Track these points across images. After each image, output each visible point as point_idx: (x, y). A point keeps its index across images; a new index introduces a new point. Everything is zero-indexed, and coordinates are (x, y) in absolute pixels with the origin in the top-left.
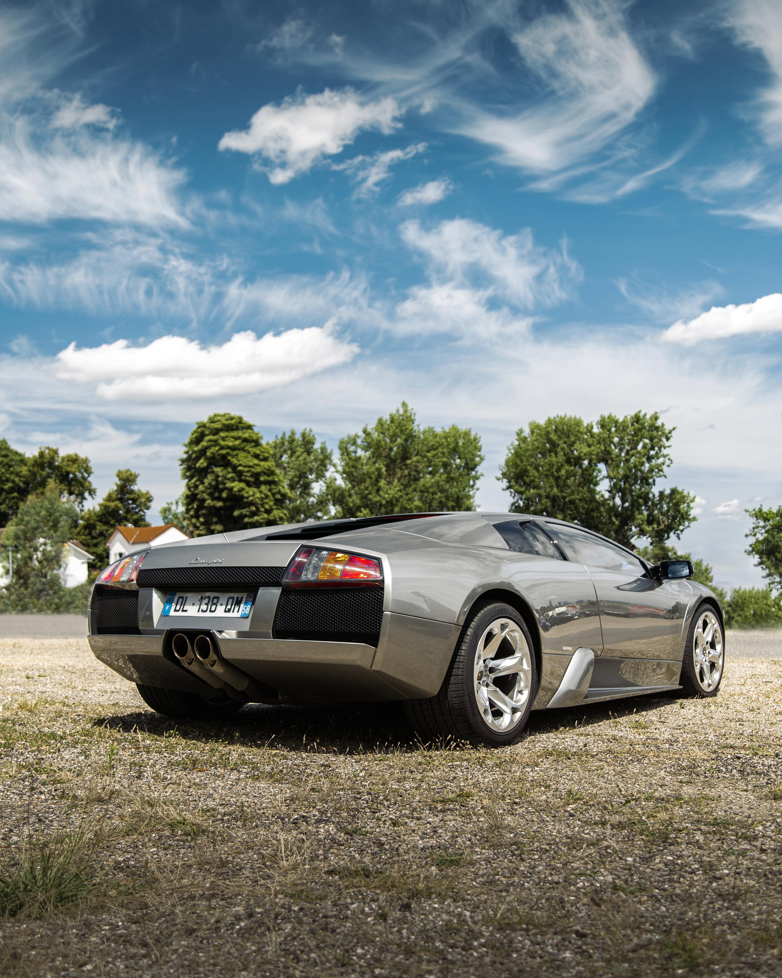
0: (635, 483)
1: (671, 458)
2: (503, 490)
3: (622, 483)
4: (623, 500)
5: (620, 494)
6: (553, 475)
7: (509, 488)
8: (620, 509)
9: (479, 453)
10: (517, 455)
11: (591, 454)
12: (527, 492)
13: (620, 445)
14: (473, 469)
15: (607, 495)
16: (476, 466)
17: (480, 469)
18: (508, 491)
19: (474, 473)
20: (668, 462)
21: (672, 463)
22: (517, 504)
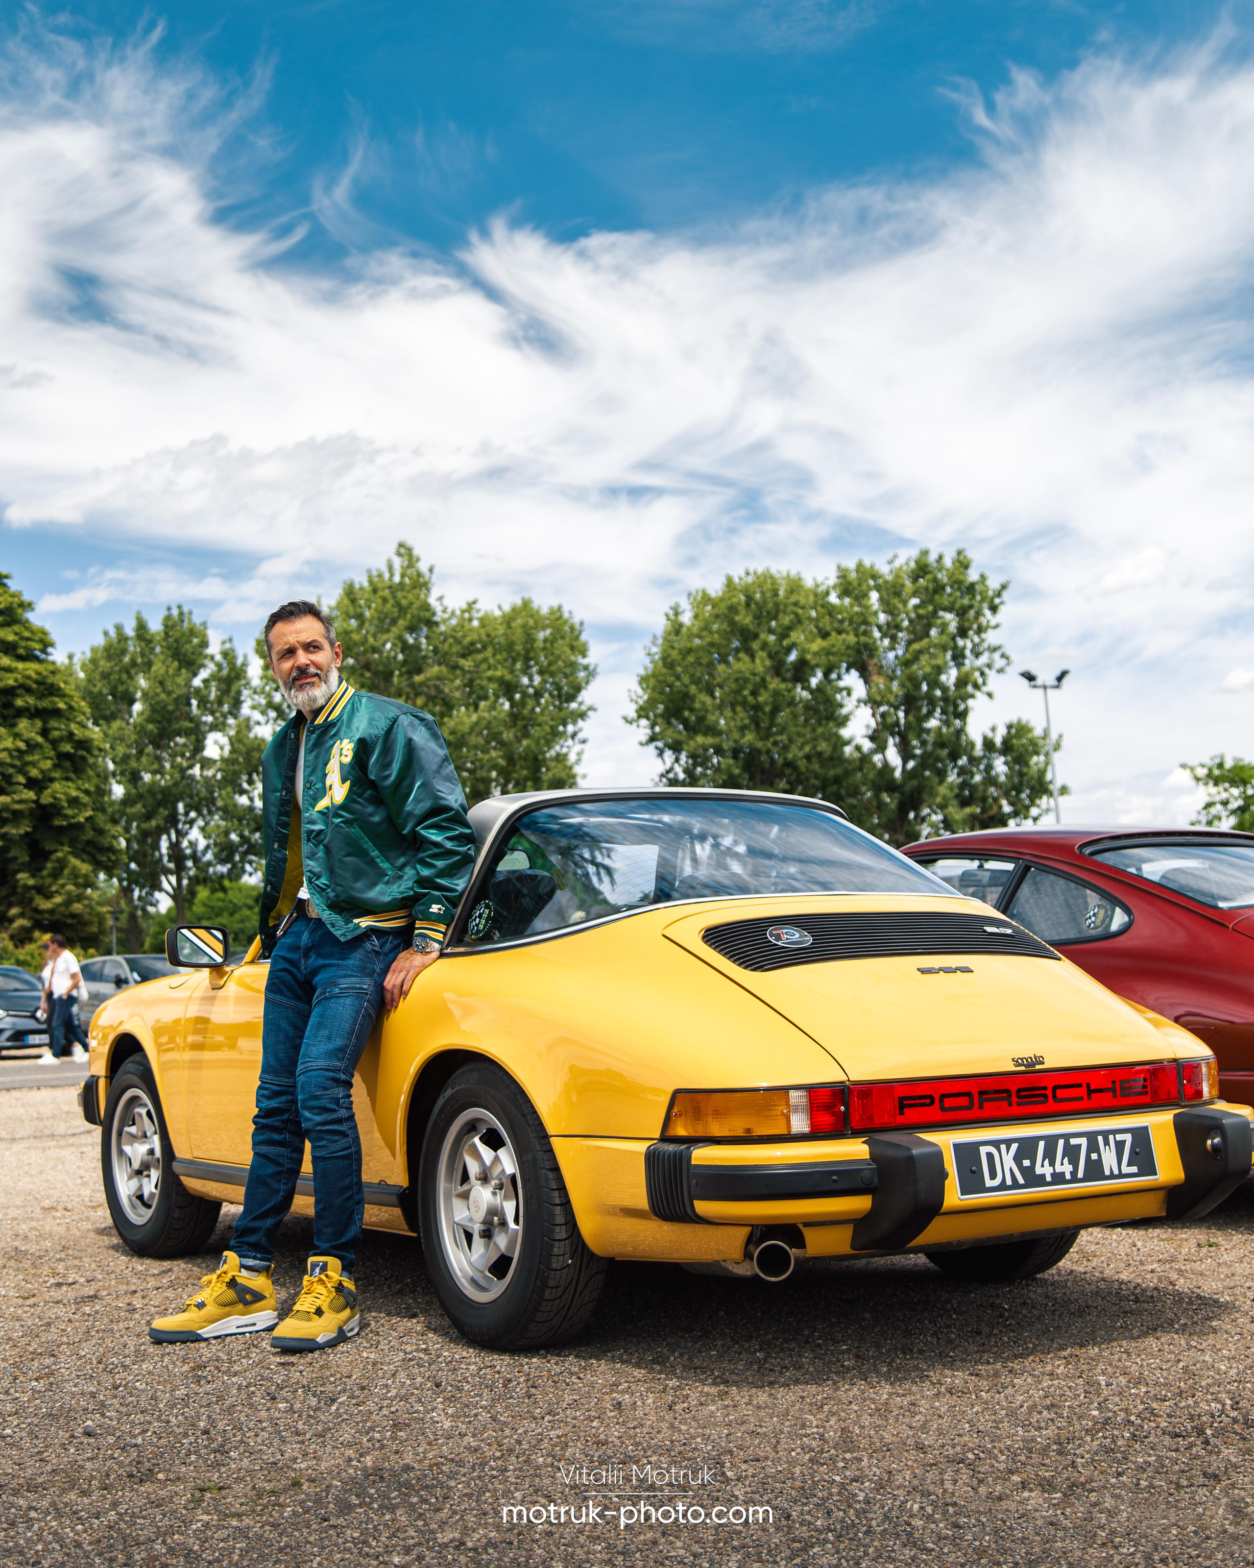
0: (930, 714)
1: (1008, 652)
2: (641, 744)
3: (901, 714)
4: (906, 753)
5: (897, 739)
6: (744, 704)
7: (652, 739)
8: (898, 774)
9: (584, 661)
10: (667, 662)
11: (828, 653)
12: (692, 743)
13: (891, 630)
14: (571, 698)
15: (867, 745)
16: (578, 689)
17: (587, 696)
18: (651, 747)
19: (574, 705)
20: (999, 663)
21: (1008, 664)
22: (671, 775)
